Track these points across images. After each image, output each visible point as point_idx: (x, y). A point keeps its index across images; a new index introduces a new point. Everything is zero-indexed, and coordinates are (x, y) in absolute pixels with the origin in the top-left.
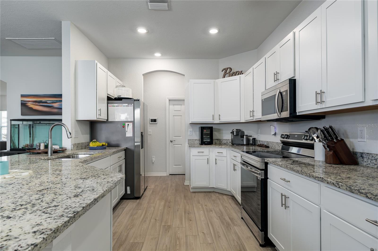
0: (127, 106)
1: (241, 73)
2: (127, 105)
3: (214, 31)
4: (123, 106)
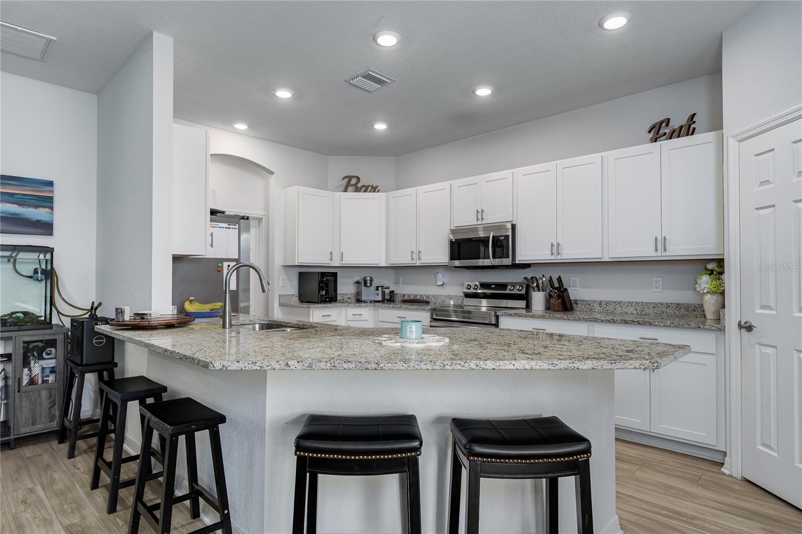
0: (226, 228)
1: (374, 189)
2: (226, 225)
3: (380, 127)
4: (219, 227)
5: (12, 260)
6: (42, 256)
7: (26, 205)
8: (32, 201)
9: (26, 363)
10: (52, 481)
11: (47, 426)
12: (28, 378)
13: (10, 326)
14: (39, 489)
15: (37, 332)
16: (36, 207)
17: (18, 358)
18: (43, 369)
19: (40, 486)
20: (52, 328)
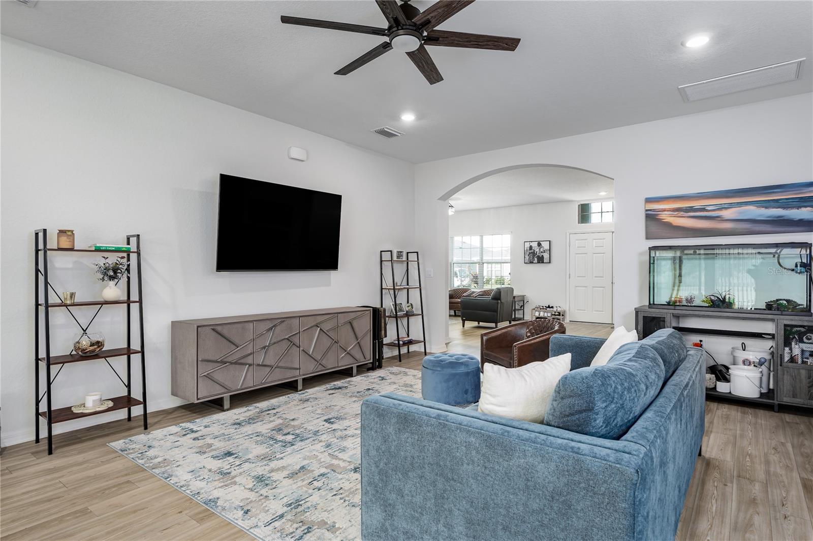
5: (777, 256)
6: (803, 252)
7: (789, 208)
8: (794, 203)
9: (787, 343)
10: (802, 445)
11: (806, 402)
12: (789, 356)
13: (775, 310)
14: (789, 446)
15: (796, 318)
16: (799, 207)
17: (781, 338)
18: (803, 351)
19: (790, 444)
20: (811, 316)
